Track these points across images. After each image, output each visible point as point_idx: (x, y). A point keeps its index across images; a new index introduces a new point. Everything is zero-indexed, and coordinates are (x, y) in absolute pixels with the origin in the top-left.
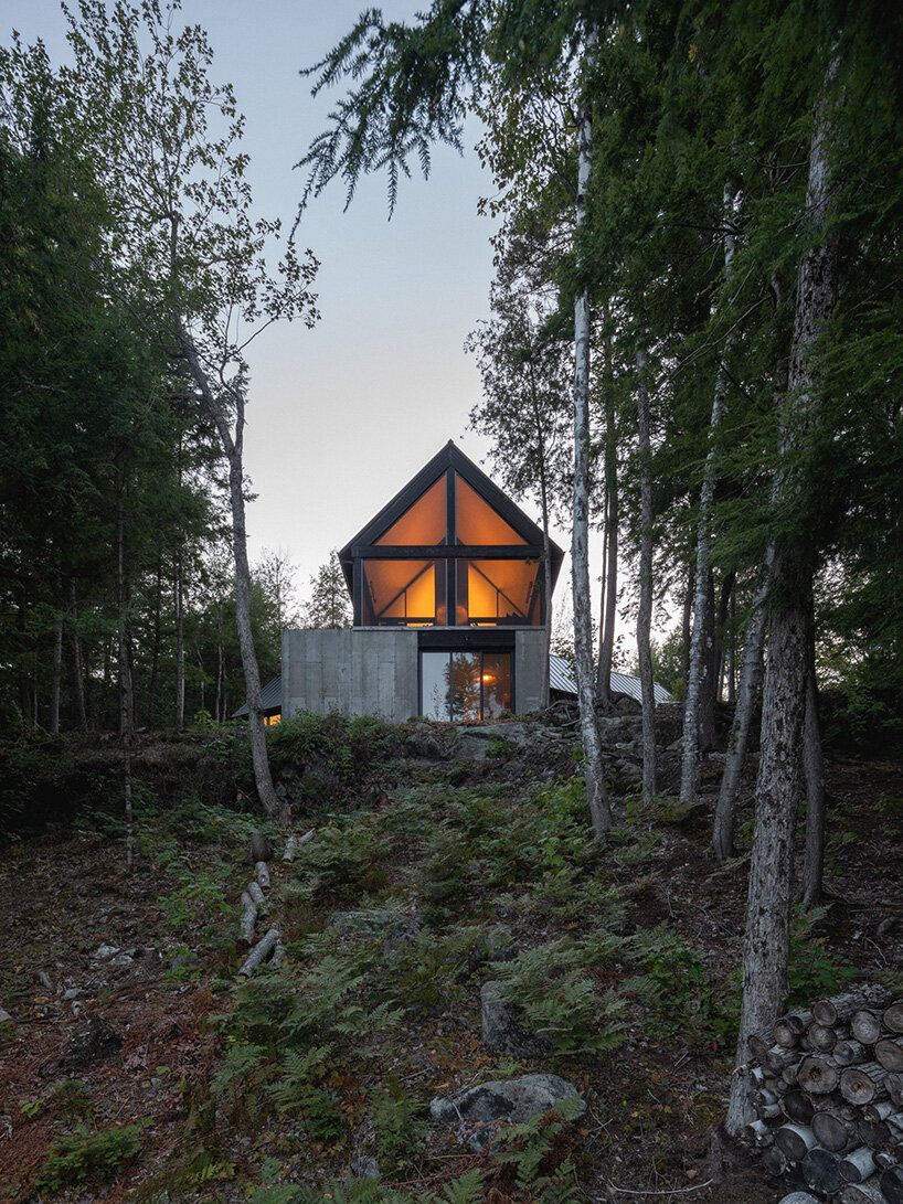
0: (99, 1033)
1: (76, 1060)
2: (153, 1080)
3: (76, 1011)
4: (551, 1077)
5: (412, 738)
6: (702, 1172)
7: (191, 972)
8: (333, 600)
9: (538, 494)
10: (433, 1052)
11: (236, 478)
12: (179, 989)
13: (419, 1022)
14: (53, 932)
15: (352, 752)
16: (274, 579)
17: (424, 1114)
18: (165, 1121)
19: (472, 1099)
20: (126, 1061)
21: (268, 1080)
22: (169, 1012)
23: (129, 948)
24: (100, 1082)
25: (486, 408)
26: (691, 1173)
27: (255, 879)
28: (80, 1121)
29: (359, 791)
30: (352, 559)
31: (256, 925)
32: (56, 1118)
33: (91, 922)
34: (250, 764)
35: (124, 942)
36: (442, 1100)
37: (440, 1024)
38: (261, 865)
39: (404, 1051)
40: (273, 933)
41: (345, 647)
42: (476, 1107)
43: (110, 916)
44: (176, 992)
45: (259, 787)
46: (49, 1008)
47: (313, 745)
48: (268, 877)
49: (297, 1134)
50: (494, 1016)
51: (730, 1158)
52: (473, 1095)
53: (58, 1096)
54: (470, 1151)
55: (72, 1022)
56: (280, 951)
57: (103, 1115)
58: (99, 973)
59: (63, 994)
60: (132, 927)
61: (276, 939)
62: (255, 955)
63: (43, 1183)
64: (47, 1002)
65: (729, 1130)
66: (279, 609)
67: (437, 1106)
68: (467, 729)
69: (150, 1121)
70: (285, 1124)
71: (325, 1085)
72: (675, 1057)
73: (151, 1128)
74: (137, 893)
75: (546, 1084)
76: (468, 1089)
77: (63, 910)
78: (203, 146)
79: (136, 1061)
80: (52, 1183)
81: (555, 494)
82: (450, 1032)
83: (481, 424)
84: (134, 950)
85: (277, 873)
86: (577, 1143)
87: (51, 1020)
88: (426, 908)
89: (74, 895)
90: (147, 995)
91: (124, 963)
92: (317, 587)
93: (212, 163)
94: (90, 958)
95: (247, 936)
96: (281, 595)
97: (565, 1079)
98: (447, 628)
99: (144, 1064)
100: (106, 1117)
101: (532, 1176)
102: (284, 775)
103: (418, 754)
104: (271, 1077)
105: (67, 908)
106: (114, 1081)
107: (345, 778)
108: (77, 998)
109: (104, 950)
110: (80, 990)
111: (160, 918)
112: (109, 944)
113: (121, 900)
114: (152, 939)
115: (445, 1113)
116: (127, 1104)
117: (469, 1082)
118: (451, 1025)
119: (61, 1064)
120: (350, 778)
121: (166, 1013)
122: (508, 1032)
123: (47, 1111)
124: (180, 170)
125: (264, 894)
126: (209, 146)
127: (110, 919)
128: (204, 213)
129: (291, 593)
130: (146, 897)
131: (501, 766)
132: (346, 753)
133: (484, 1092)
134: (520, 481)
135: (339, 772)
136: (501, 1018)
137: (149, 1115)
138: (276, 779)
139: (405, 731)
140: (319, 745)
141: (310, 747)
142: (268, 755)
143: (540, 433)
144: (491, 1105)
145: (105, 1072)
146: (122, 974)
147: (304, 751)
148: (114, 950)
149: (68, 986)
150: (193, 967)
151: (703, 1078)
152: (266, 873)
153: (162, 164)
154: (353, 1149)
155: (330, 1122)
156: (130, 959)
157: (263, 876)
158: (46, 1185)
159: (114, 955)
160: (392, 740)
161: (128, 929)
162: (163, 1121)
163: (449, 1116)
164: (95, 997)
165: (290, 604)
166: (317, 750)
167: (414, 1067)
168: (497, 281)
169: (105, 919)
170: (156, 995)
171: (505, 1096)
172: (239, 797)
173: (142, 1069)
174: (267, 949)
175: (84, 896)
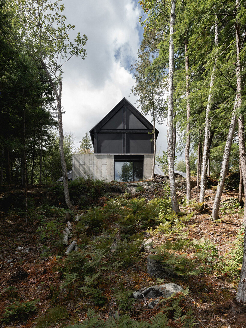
0: (20, 272)
1: (13, 281)
2: (39, 287)
3: (11, 266)
4: (174, 284)
5: (113, 186)
6: (229, 314)
7: (48, 254)
8: (86, 147)
9: (152, 113)
10: (132, 277)
11: (59, 106)
12: (45, 259)
13: (125, 268)
14: (3, 243)
15: (95, 190)
16: (69, 141)
17: (132, 296)
18: (44, 300)
19: (148, 291)
20: (29, 281)
21: (78, 286)
22: (43, 266)
23: (28, 247)
24: (21, 288)
25: (136, 87)
26: (226, 315)
27: (67, 227)
28: (15, 300)
29: (97, 202)
30: (94, 133)
31: (68, 240)
32: (7, 299)
33: (15, 240)
34: (63, 194)
35: (26, 246)
36: (137, 292)
37: (132, 269)
38: (69, 222)
39: (122, 277)
40: (74, 242)
41: (91, 160)
42: (149, 294)
43: (21, 238)
44: (44, 260)
45: (66, 201)
46: (2, 265)
47: (83, 188)
48: (71, 226)
49: (89, 303)
50: (152, 265)
51: (239, 310)
52: (148, 290)
53: (7, 292)
54: (149, 308)
55: (10, 269)
56: (77, 247)
57: (23, 298)
58: (18, 255)
59: (7, 261)
60: (28, 241)
61: (75, 244)
62: (69, 248)
63: (4, 320)
64: (2, 264)
65: (238, 301)
66: (70, 150)
67: (136, 294)
68: (130, 184)
69: (38, 300)
70: (85, 300)
71: (98, 288)
72: (212, 278)
73: (39, 302)
74: (29, 231)
75: (172, 286)
76: (146, 288)
77: (6, 236)
78: (50, 4)
79: (33, 281)
80: (7, 320)
81: (157, 113)
82: (136, 271)
83: (135, 92)
84: (29, 248)
85: (74, 225)
86: (185, 305)
87: (3, 269)
88: (122, 235)
89: (9, 232)
90: (35, 261)
91: (26, 252)
92: (82, 144)
93: (53, 9)
94: (15, 250)
95: (66, 243)
96: (71, 146)
97: (178, 285)
98: (123, 154)
99: (35, 282)
100: (24, 299)
101: (180, 315)
102: (74, 197)
103: (115, 191)
104: (79, 285)
105: (7, 236)
106: (26, 287)
107: (93, 198)
108: (12, 262)
109: (20, 248)
110: (12, 260)
111: (37, 238)
112: (21, 246)
113: (24, 233)
114: (35, 245)
115: (138, 296)
116: (30, 294)
117: (146, 286)
118: (136, 269)
119: (8, 282)
120: (94, 198)
121: (41, 266)
122: (157, 270)
123: (4, 297)
124: (42, 11)
125: (70, 231)
126: (52, 4)
127: (21, 239)
128: (50, 24)
129: (74, 145)
130: (32, 232)
131: (141, 195)
132: (93, 190)
133: (152, 289)
134: (146, 109)
135: (91, 196)
136: (154, 266)
137: (38, 298)
138: (71, 198)
139: (111, 184)
140: (85, 188)
141: (82, 189)
142: (69, 191)
143: (153, 94)
144: (155, 293)
145: (22, 284)
146: (26, 255)
147: (80, 190)
148: (23, 248)
149: (8, 259)
150: (49, 252)
151: (223, 285)
152: (70, 225)
153: (37, 9)
154: (109, 308)
155: (101, 299)
156: (28, 251)
157: (69, 226)
158: (5, 320)
159: (23, 249)
160: (107, 187)
161: (27, 242)
162: (43, 299)
163: (140, 297)
164: (17, 262)
165: (73, 149)
166: (84, 189)
167: (126, 282)
168: (140, 49)
169: (19, 239)
170: (37, 261)
171: (159, 290)
172: (60, 204)
173: (34, 283)
174: (73, 247)
175: (12, 232)
